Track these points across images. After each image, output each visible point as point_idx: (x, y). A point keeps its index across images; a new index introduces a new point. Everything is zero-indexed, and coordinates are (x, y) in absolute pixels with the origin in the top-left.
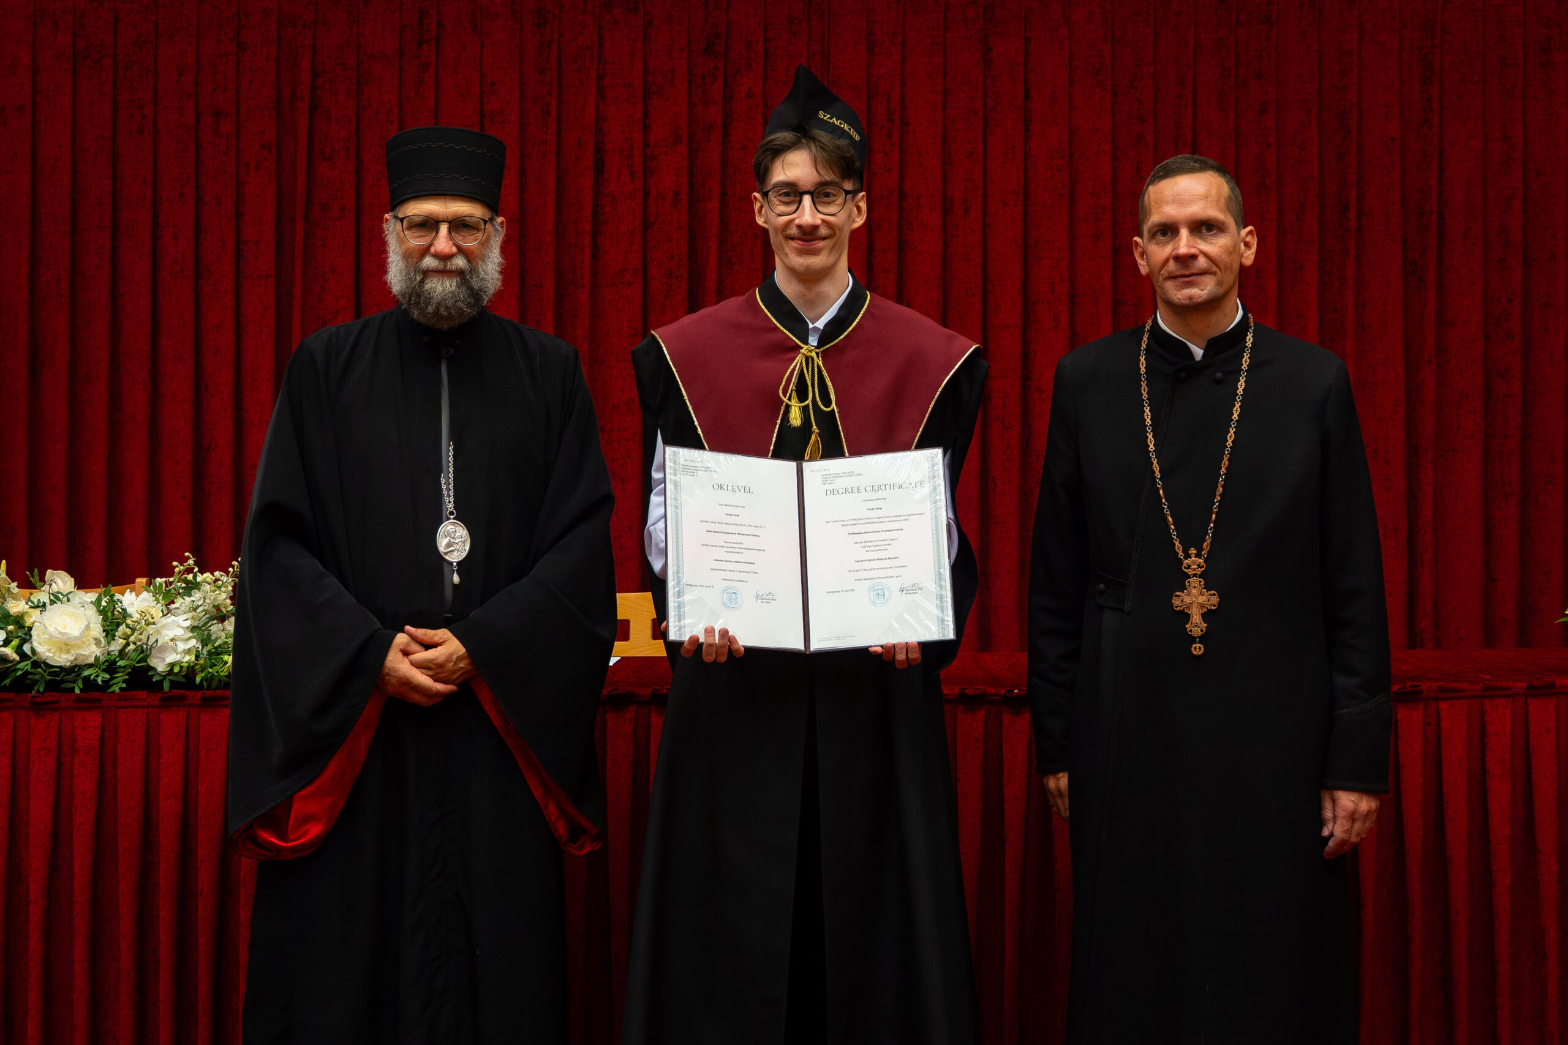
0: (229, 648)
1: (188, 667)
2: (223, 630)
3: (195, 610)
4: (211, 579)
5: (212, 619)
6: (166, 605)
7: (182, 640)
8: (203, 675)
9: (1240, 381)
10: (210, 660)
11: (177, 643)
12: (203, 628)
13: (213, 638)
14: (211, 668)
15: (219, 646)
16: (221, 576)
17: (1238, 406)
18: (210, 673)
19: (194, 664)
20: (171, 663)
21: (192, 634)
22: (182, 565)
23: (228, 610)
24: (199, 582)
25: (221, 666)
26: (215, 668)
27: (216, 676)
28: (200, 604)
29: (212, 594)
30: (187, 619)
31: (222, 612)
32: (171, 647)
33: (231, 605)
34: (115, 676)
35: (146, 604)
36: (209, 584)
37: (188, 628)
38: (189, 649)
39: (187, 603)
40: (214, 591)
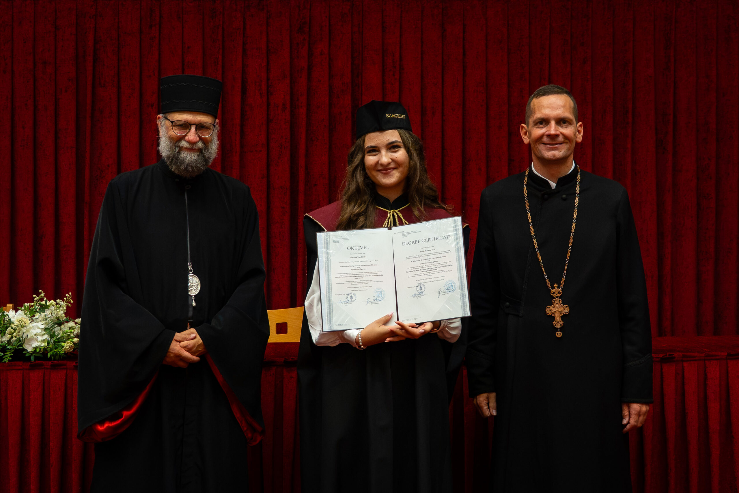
0: (64, 339)
1: (44, 349)
2: (61, 330)
3: (46, 319)
4: (55, 303)
5: (54, 324)
6: (31, 317)
7: (40, 335)
8: (51, 353)
9: (576, 199)
10: (55, 345)
11: (38, 336)
12: (51, 329)
13: (56, 334)
14: (55, 349)
15: (59, 338)
16: (60, 302)
17: (576, 211)
18: (55, 352)
19: (46, 347)
20: (35, 347)
21: (45, 332)
22: (38, 297)
23: (63, 319)
24: (48, 305)
25: (61, 348)
26: (57, 349)
27: (58, 353)
28: (49, 316)
29: (55, 311)
30: (42, 324)
31: (61, 321)
32: (35, 339)
33: (65, 317)
34: (6, 354)
35: (21, 317)
36: (54, 306)
37: (43, 329)
38: (44, 340)
39: (42, 316)
40: (56, 310)
